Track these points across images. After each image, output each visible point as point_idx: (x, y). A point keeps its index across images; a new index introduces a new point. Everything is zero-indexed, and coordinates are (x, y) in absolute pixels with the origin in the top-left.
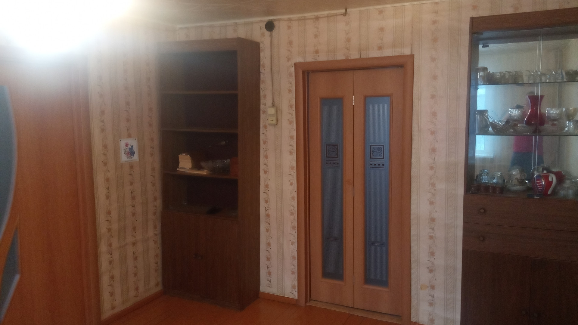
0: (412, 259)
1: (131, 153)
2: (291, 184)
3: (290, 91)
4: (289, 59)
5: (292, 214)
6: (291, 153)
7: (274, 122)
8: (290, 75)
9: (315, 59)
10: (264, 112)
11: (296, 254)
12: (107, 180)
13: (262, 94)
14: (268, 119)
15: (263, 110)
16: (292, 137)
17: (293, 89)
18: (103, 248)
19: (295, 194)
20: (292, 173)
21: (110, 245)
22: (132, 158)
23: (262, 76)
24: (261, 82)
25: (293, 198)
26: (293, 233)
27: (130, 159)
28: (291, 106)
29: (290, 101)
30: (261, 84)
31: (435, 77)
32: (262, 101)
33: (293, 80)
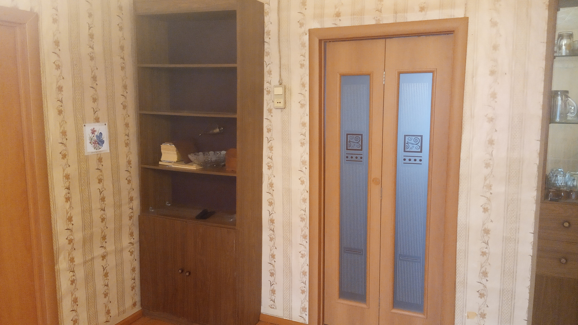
0: (457, 280)
1: (99, 142)
2: (303, 183)
3: (302, 66)
4: (302, 25)
5: (303, 219)
6: (302, 144)
7: (281, 105)
8: (303, 45)
9: (336, 24)
10: (269, 92)
11: (307, 269)
12: (67, 177)
13: (266, 69)
14: (273, 101)
15: (267, 89)
16: (304, 124)
17: (307, 63)
18: (62, 264)
19: (307, 196)
20: (304, 169)
21: (72, 260)
22: (100, 148)
23: (266, 46)
24: (265, 54)
25: (304, 200)
26: (304, 243)
27: (97, 150)
28: (303, 85)
29: (302, 79)
30: (265, 56)
31: (495, 48)
32: (266, 78)
33: (306, 51)
